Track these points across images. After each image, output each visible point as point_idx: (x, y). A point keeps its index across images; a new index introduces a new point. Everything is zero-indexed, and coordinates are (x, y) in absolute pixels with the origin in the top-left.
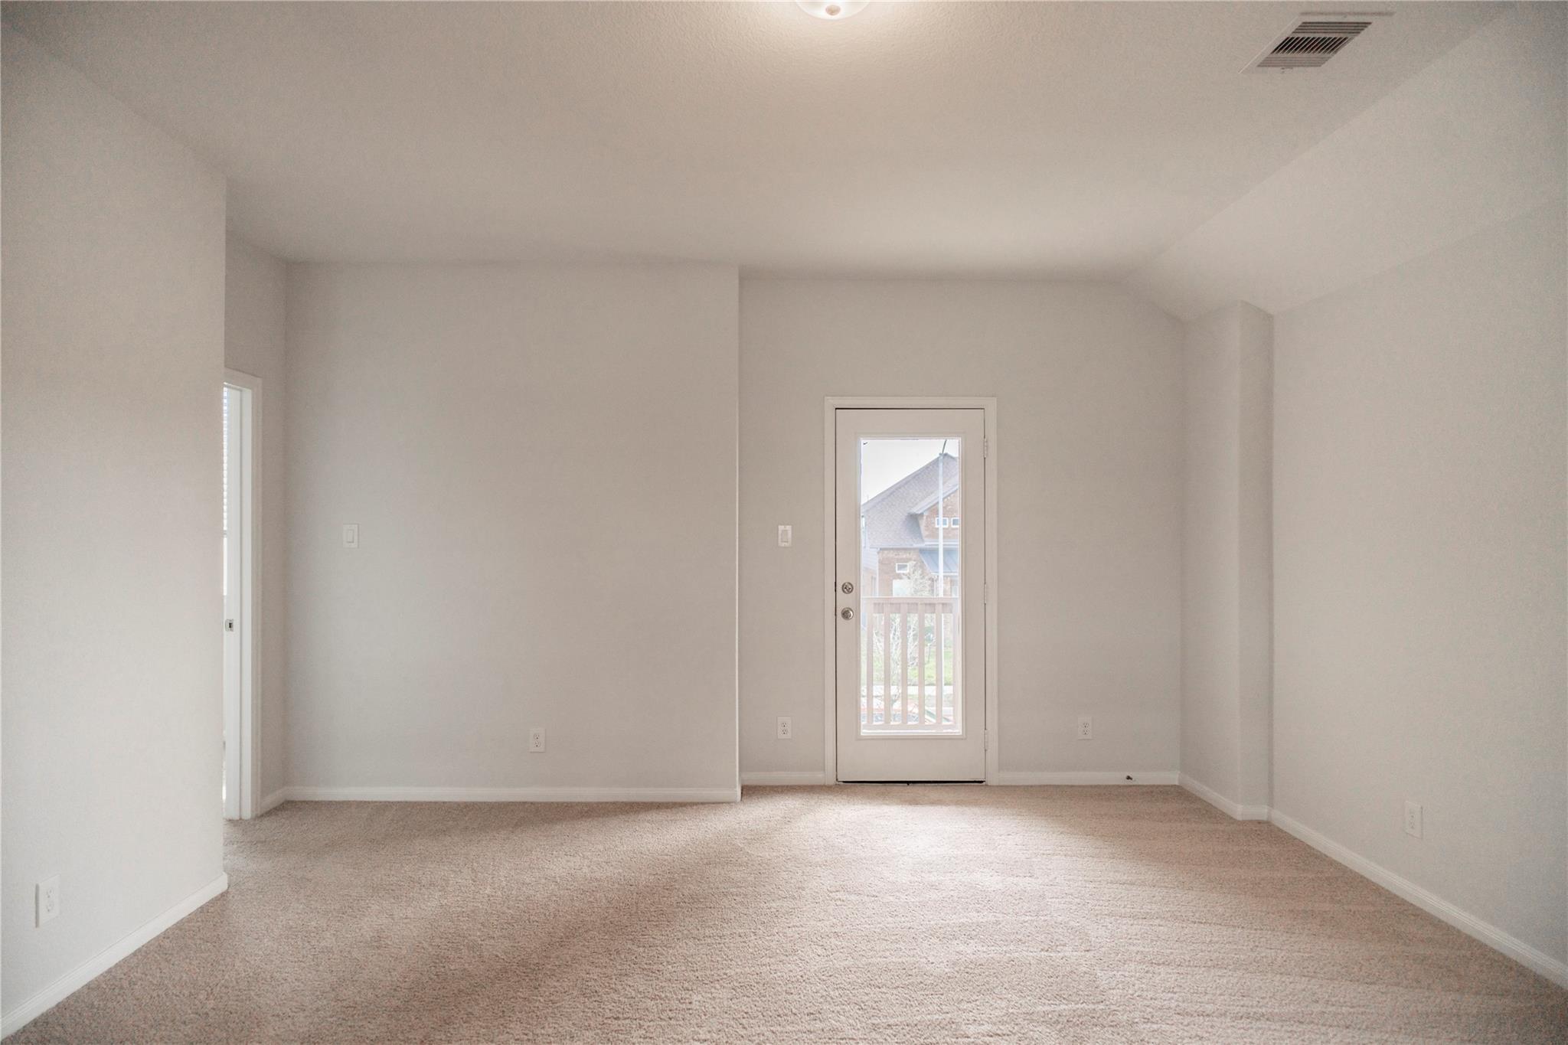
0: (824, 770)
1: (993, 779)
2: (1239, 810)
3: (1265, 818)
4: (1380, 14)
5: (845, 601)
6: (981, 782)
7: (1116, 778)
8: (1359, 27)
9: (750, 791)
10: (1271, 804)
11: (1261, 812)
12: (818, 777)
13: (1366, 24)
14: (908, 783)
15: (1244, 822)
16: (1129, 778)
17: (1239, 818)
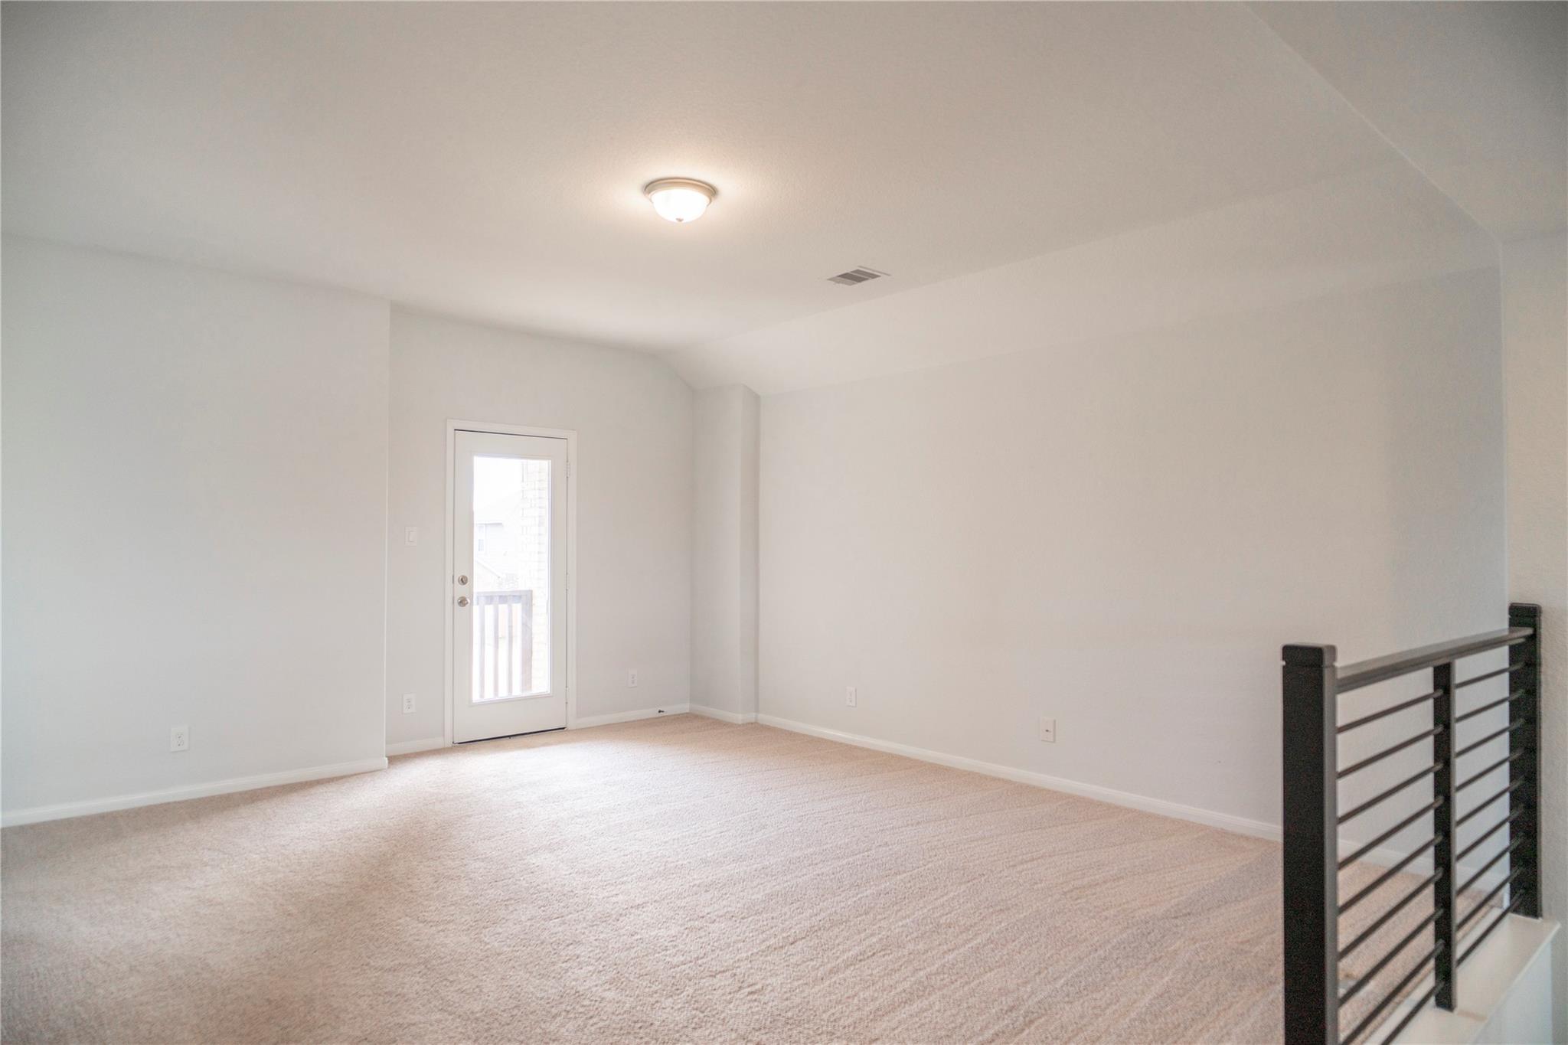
0: (444, 736)
1: (572, 724)
2: (739, 717)
3: (753, 721)
4: (885, 274)
5: (461, 590)
6: (563, 728)
7: (651, 712)
8: (874, 276)
9: (394, 759)
10: (757, 711)
11: (751, 717)
12: (439, 742)
13: (878, 276)
14: (509, 736)
15: (743, 725)
16: (660, 712)
17: (740, 723)
